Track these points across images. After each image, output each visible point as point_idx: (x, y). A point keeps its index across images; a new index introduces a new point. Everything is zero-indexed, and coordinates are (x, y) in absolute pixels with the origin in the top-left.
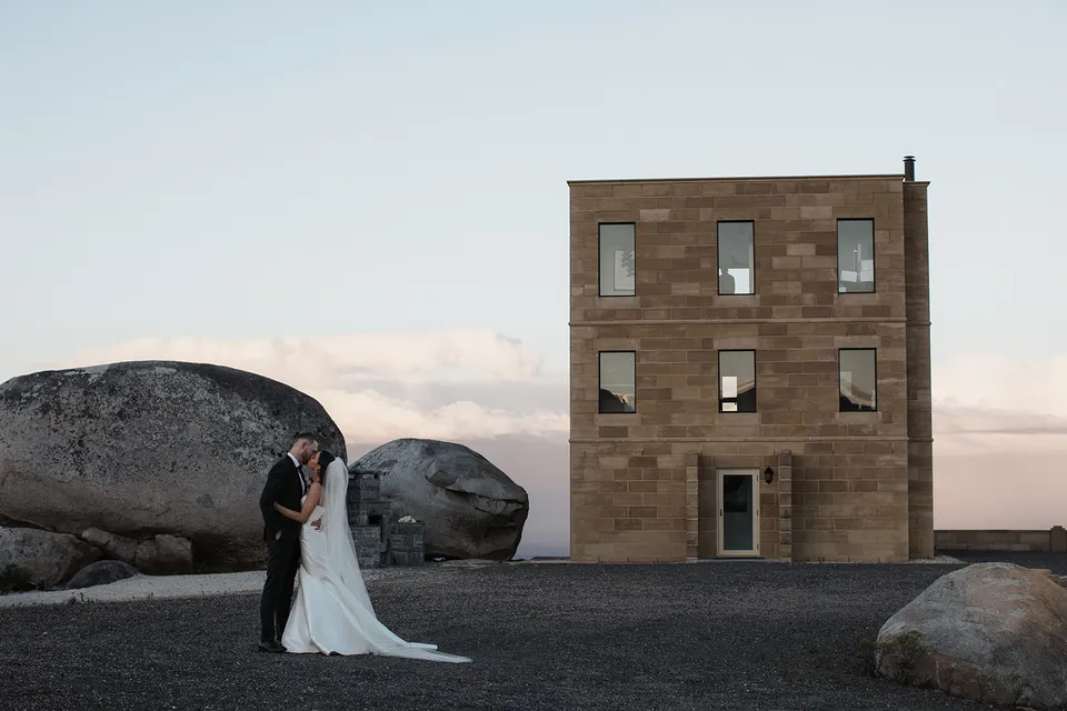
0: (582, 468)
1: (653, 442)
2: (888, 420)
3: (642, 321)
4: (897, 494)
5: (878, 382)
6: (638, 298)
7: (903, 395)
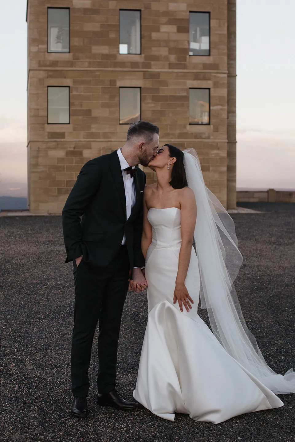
0: (37, 157)
1: (80, 141)
2: (216, 130)
3: (74, 68)
4: (221, 173)
5: (211, 108)
6: (71, 54)
7: (225, 116)
